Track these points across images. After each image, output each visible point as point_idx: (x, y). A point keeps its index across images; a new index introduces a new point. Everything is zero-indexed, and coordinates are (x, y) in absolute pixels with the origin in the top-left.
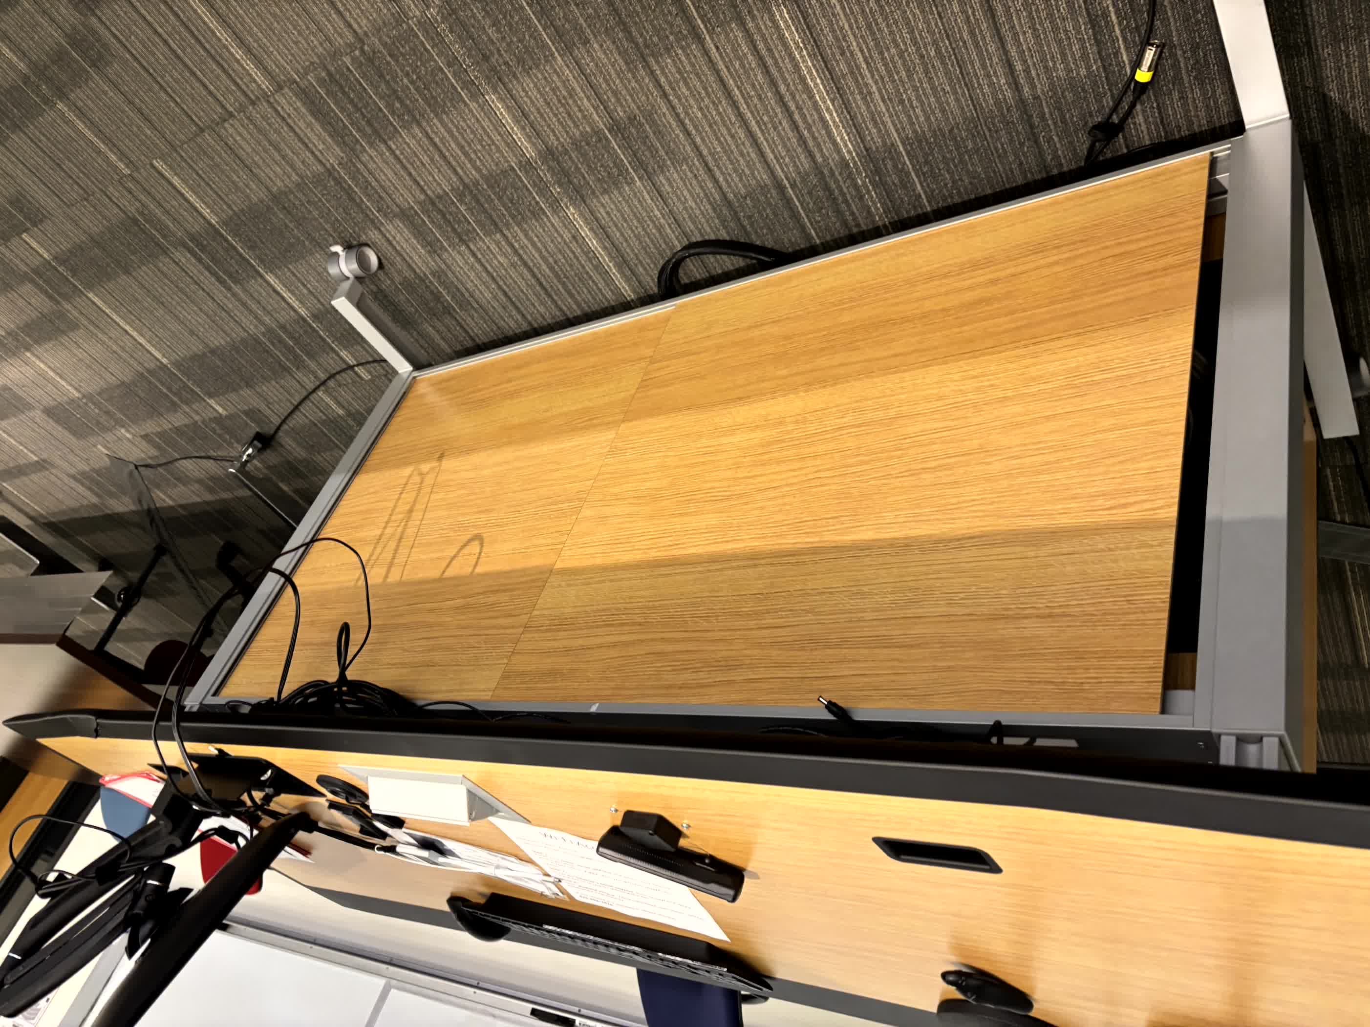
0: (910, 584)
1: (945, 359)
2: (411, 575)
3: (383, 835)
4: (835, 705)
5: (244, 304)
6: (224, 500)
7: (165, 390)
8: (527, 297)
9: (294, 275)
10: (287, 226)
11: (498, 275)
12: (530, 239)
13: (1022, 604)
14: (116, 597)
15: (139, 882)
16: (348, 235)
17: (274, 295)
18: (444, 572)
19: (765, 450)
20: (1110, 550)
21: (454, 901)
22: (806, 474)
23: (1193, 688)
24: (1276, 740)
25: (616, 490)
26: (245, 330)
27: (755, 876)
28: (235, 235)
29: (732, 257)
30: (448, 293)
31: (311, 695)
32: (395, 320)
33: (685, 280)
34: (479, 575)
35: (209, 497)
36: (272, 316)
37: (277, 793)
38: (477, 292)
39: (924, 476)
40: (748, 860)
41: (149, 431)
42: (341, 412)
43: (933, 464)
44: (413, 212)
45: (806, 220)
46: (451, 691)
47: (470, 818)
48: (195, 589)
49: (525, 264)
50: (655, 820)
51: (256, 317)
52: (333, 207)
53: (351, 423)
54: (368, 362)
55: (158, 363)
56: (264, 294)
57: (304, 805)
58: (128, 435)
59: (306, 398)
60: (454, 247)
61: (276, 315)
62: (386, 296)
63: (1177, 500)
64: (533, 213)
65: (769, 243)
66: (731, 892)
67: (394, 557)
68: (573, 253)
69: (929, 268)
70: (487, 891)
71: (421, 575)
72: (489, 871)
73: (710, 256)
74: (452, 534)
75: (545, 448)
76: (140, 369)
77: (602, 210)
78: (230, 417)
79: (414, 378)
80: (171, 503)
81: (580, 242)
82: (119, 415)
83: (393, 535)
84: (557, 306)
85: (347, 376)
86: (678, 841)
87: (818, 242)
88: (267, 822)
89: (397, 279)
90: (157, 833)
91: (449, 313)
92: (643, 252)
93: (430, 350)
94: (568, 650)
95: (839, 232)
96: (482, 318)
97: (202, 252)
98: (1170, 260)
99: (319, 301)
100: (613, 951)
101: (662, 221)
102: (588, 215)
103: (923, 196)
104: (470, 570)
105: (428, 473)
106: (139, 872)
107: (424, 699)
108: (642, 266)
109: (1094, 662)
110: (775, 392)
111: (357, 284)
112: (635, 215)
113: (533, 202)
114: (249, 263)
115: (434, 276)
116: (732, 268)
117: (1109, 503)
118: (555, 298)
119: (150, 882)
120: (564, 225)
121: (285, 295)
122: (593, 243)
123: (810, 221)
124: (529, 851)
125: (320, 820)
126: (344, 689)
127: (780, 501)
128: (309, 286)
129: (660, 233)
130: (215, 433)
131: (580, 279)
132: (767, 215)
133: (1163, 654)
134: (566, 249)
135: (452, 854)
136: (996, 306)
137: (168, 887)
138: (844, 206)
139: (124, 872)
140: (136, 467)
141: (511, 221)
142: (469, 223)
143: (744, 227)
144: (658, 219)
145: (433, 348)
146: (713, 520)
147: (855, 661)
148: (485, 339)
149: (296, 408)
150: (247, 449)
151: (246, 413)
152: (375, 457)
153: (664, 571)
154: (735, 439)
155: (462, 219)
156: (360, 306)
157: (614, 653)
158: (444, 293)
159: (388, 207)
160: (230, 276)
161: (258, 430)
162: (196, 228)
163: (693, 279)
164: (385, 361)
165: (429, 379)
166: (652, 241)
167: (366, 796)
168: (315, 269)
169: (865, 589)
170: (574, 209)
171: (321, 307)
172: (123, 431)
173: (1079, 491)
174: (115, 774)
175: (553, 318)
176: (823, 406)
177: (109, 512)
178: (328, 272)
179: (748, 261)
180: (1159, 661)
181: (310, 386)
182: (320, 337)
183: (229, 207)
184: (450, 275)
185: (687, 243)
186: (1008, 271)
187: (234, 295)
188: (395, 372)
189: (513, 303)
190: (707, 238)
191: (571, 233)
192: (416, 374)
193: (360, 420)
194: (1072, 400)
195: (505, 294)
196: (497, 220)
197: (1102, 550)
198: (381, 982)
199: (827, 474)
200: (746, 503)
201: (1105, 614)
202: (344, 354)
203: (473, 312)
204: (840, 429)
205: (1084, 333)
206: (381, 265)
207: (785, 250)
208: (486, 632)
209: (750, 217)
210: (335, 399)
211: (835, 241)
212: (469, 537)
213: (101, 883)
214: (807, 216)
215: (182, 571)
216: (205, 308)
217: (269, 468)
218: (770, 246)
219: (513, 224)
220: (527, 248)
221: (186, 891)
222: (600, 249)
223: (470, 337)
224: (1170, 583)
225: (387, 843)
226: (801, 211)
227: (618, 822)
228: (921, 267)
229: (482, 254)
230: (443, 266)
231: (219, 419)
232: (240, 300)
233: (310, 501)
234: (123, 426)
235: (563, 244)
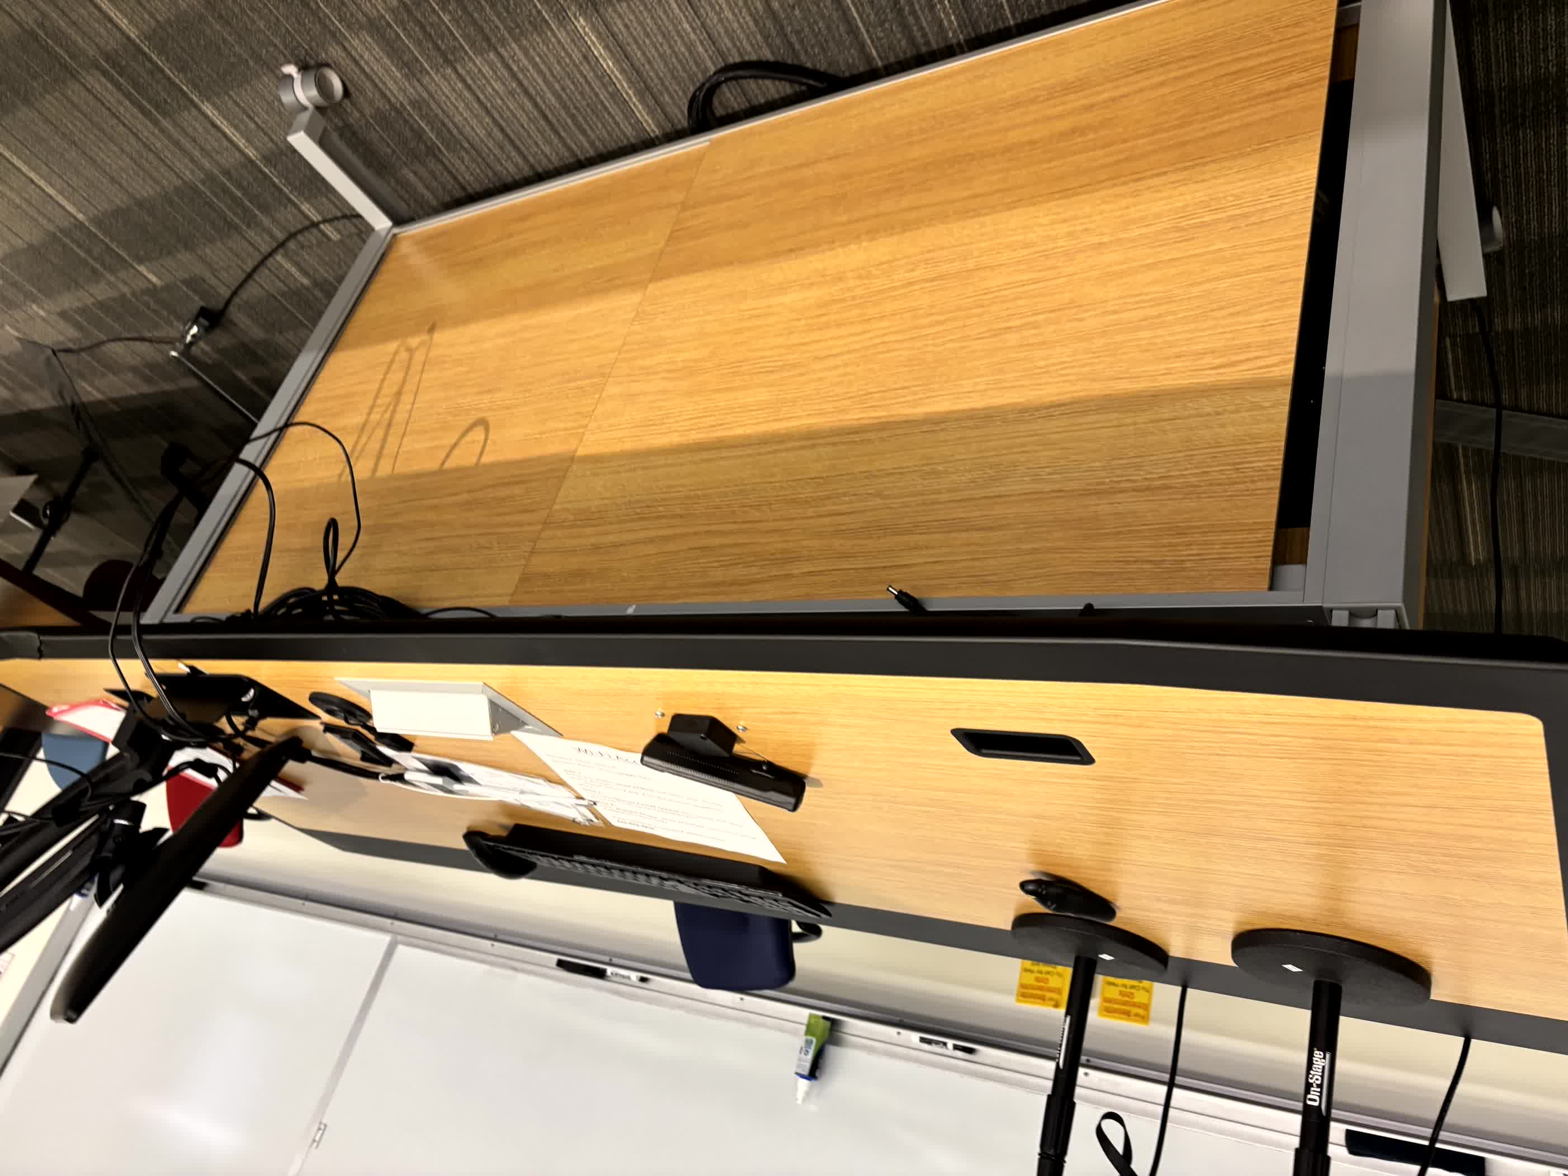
0: (991, 460)
1: (1033, 200)
2: (401, 468)
3: (389, 762)
4: (906, 594)
5: (177, 144)
6: (164, 393)
7: (82, 254)
8: (528, 133)
9: (238, 105)
10: (224, 40)
11: (493, 106)
12: (531, 60)
13: (1118, 476)
14: (41, 513)
15: (105, 822)
16: (303, 52)
17: (213, 131)
18: (443, 463)
19: (823, 311)
20: (1218, 414)
21: (472, 836)
22: (871, 338)
23: (1303, 560)
24: (1393, 612)
25: (646, 362)
26: (179, 177)
27: (817, 783)
28: (162, 51)
29: (777, 82)
30: (432, 130)
31: (295, 606)
32: (369, 165)
33: (719, 111)
34: (485, 465)
35: (146, 389)
36: (211, 157)
37: (263, 716)
38: (468, 128)
39: (1008, 336)
40: (810, 765)
41: (66, 305)
42: (305, 281)
43: (1018, 323)
44: (383, 22)
45: (866, 36)
46: (463, 597)
47: (493, 732)
48: (137, 502)
49: (526, 92)
50: (707, 722)
51: (192, 160)
52: (283, 16)
53: (318, 293)
54: (337, 218)
55: (72, 220)
56: (200, 130)
57: (295, 730)
58: (42, 313)
59: (262, 262)
60: (438, 70)
61: (218, 157)
62: (354, 133)
63: (1293, 356)
64: (535, 27)
65: (823, 66)
66: (792, 800)
67: (382, 448)
68: (585, 77)
69: (1014, 92)
70: (510, 822)
71: (416, 467)
72: (512, 798)
73: (752, 81)
74: (450, 418)
75: (560, 315)
76: (51, 228)
77: (619, 22)
78: (168, 288)
79: (395, 235)
80: (99, 396)
81: (593, 63)
82: (29, 287)
83: (379, 423)
84: (565, 144)
85: (311, 237)
86: (732, 746)
87: (880, 64)
88: (251, 751)
89: (368, 111)
90: (123, 768)
91: (435, 156)
92: (669, 75)
93: (412, 203)
94: (596, 548)
95: (905, 53)
96: (473, 160)
97: (121, 76)
98: (1296, 77)
99: (272, 140)
100: (655, 881)
101: (692, 36)
102: (602, 29)
103: (1006, 7)
104: (474, 460)
105: (417, 348)
106: (103, 812)
107: (426, 608)
108: (670, 94)
109: (1198, 537)
110: (833, 242)
111: (318, 115)
112: (659, 28)
113: (534, 12)
114: (181, 90)
115: (414, 108)
116: (776, 96)
117: (1217, 361)
118: (563, 134)
119: (118, 821)
120: (573, 40)
121: (227, 131)
122: (608, 64)
123: (871, 38)
124: (560, 770)
125: (313, 747)
126: (336, 597)
127: (841, 371)
128: (256, 119)
129: (690, 52)
130: (149, 308)
131: (592, 110)
132: (819, 29)
133: (1273, 526)
134: (576, 72)
135: (470, 780)
136: (1091, 136)
137: (139, 827)
138: (911, 20)
139: (86, 812)
140: (54, 352)
141: (507, 36)
142: (455, 38)
143: (791, 45)
144: (688, 34)
145: (415, 200)
146: (763, 395)
147: (927, 548)
148: (478, 188)
149: (249, 276)
150: (191, 328)
151: (187, 283)
152: (351, 332)
153: (705, 455)
154: (788, 299)
155: (447, 33)
156: (323, 143)
157: (651, 549)
158: (427, 129)
159: (352, 15)
160: (157, 107)
161: (202, 304)
162: (112, 44)
163: (730, 111)
164: (359, 216)
165: (412, 236)
166: (680, 61)
167: (369, 716)
168: (263, 98)
169: (940, 468)
170: (585, 20)
171: (274, 147)
172: (35, 307)
173: (1184, 348)
174: (64, 704)
175: (561, 159)
176: (889, 258)
177: (25, 409)
178: (280, 100)
179: (797, 87)
180: (1268, 535)
181: (265, 249)
182: (274, 185)
183: (152, 15)
184: (433, 105)
185: (723, 64)
186: (1106, 95)
187: (163, 131)
188: (370, 229)
189: (512, 142)
190: (747, 58)
191: (581, 51)
192: (396, 230)
193: (330, 292)
194: (1178, 245)
195: (502, 130)
196: (490, 35)
197: (1209, 414)
198: (386, 939)
199: (893, 338)
200: (802, 375)
201: (1211, 485)
202: (305, 207)
203: (463, 154)
204: (911, 284)
205: (1193, 167)
206: (346, 93)
207: (841, 75)
208: (498, 530)
209: (798, 33)
210: (297, 265)
211: (899, 63)
212: (470, 422)
213: (59, 824)
214: (868, 31)
215: (119, 480)
216: (127, 148)
217: (219, 351)
218: (822, 69)
219: (510, 40)
220: (528, 71)
221: (160, 832)
222: (617, 74)
223: (459, 183)
224: (1283, 448)
225: (393, 770)
226: (860, 25)
227: (665, 729)
228: (1005, 92)
229: (472, 79)
230: (425, 95)
231: (152, 291)
232: (170, 137)
233: (272, 392)
234: (34, 301)
235: (571, 65)
